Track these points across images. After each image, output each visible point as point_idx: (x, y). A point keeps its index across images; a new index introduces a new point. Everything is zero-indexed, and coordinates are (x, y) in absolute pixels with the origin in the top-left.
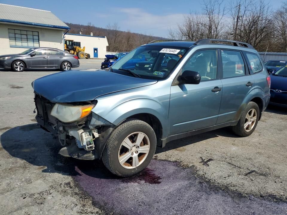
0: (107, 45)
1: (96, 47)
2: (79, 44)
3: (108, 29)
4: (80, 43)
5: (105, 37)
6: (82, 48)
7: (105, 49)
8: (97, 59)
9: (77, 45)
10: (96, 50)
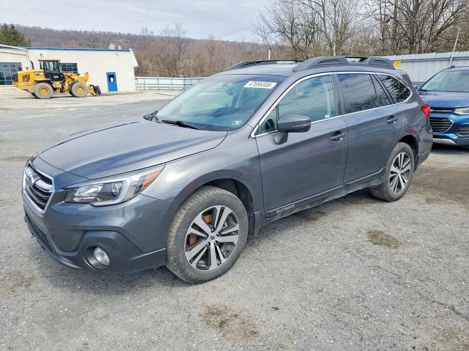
0: (136, 64)
1: (111, 71)
2: (73, 68)
3: (164, 35)
4: (75, 65)
5: (130, 49)
6: (82, 75)
7: (132, 73)
8: (116, 94)
9: (70, 70)
10: (111, 76)
